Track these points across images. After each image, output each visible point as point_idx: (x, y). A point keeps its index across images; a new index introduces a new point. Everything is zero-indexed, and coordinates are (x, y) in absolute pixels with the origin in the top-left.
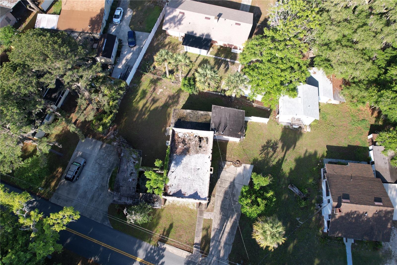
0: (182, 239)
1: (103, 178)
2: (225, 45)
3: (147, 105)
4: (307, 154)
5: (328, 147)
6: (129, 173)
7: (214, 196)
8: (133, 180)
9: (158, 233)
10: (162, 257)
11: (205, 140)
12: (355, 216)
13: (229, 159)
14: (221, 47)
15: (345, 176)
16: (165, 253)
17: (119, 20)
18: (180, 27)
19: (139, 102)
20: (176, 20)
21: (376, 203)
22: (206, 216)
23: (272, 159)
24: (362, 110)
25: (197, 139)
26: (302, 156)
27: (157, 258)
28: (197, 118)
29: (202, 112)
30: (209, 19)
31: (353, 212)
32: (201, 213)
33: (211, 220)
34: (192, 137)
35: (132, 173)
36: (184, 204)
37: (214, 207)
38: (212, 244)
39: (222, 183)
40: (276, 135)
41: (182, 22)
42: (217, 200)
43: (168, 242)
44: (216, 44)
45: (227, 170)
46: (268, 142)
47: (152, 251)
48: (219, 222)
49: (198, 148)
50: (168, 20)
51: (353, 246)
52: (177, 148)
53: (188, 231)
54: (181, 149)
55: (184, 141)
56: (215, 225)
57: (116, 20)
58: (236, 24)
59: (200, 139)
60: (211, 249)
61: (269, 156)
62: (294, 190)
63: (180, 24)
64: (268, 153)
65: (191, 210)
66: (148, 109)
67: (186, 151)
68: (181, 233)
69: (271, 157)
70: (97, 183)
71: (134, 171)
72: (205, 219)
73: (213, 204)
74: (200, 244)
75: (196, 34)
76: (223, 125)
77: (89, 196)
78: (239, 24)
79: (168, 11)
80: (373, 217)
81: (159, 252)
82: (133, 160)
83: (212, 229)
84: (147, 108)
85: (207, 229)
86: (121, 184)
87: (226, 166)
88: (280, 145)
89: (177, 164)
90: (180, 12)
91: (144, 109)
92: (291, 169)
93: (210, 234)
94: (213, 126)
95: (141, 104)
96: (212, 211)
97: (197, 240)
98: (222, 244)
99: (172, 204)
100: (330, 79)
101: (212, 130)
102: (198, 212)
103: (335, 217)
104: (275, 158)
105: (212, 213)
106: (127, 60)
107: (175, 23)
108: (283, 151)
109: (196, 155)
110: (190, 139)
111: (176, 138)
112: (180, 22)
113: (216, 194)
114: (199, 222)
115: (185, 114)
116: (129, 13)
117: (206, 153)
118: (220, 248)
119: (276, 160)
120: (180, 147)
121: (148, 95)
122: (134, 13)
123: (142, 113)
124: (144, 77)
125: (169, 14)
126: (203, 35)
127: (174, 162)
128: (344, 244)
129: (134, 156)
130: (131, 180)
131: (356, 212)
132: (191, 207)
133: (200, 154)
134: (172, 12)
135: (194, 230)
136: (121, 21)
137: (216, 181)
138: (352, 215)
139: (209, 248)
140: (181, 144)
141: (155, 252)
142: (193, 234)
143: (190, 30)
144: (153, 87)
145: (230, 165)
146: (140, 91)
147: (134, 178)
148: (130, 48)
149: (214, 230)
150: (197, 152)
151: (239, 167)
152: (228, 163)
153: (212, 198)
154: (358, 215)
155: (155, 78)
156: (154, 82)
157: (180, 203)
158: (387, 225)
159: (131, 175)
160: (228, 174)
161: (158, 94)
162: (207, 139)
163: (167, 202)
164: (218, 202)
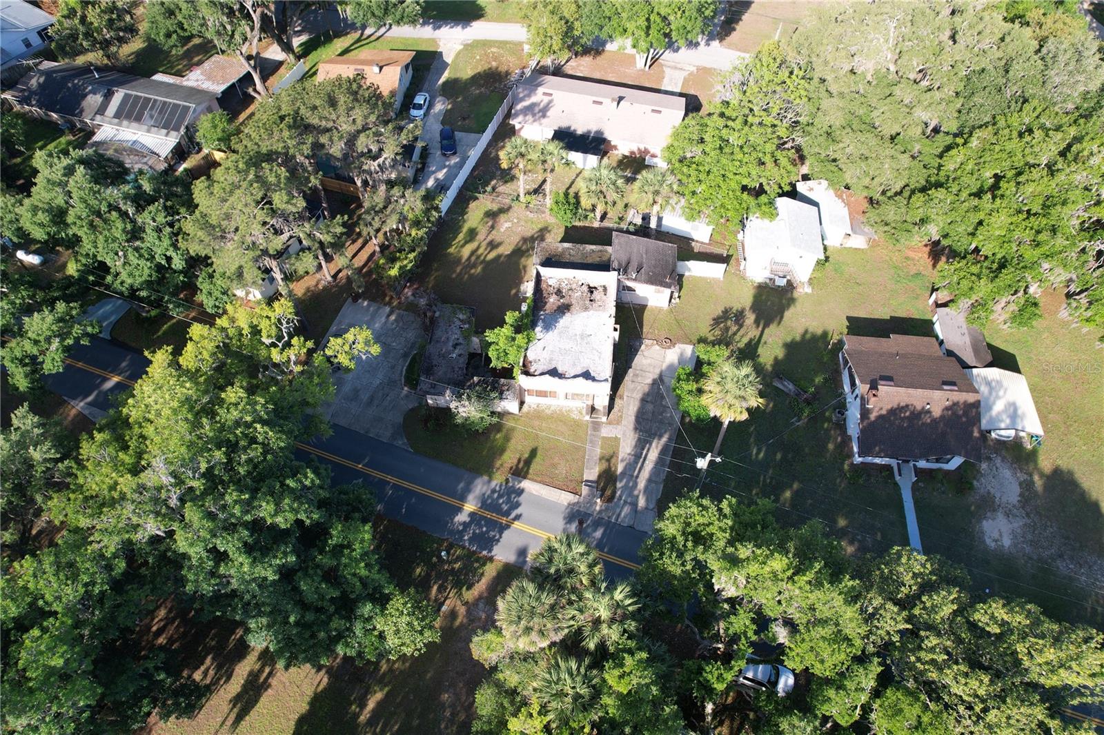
0: (557, 472)
1: (393, 367)
2: (632, 153)
3: (481, 251)
4: (808, 336)
5: (849, 318)
6: (451, 343)
7: (621, 398)
8: (460, 355)
9: (509, 459)
10: (518, 505)
11: (601, 289)
12: (908, 414)
13: (650, 337)
14: (625, 157)
15: (884, 353)
16: (522, 499)
17: (422, 112)
18: (544, 121)
19: (463, 246)
20: (537, 110)
21: (945, 387)
22: (606, 432)
23: (737, 338)
25: (585, 288)
26: (798, 338)
27: (505, 507)
28: (585, 255)
29: (593, 247)
30: (601, 103)
31: (903, 407)
32: (596, 426)
33: (616, 439)
34: (574, 286)
35: (457, 344)
36: (561, 411)
37: (621, 417)
38: (619, 485)
39: (636, 375)
40: (744, 299)
41: (548, 114)
42: (629, 405)
43: (529, 476)
44: (615, 152)
45: (645, 353)
46: (726, 312)
47: (496, 495)
48: (634, 443)
49: (588, 302)
50: (521, 110)
51: (915, 488)
52: (546, 303)
53: (569, 458)
54: (554, 303)
55: (559, 292)
56: (626, 448)
57: (414, 112)
58: (653, 111)
59: (591, 290)
60: (619, 493)
61: (730, 333)
62: (784, 385)
63: (544, 116)
64: (727, 329)
65: (575, 421)
66: (482, 258)
67: (564, 309)
68: (556, 460)
69: (735, 334)
70: (380, 375)
71: (461, 341)
72: (603, 438)
73: (619, 410)
74: (597, 482)
75: (575, 131)
76: (634, 265)
77: (365, 397)
78: (659, 112)
79: (521, 95)
80: (942, 417)
81: (509, 498)
82: (458, 323)
83: (620, 458)
84: (478, 257)
85: (609, 459)
86: (435, 362)
87: (643, 347)
88: (750, 318)
89: (548, 327)
90: (545, 94)
91: (473, 258)
92: (776, 358)
93: (616, 468)
94: (615, 265)
95: (466, 251)
96: (618, 422)
97: (592, 474)
98: (642, 484)
99: (533, 410)
100: (843, 201)
101: (614, 270)
102: (590, 425)
103: (869, 418)
104: (742, 337)
105: (619, 427)
106: (437, 180)
107: (534, 115)
108: (758, 326)
109: (585, 314)
110: (571, 289)
111: (543, 286)
112: (544, 112)
113: (626, 394)
114: (591, 442)
115: (560, 250)
116: (440, 106)
117: (604, 310)
118: (636, 493)
119: (745, 340)
120: (553, 300)
121: (480, 237)
122: (449, 107)
123: (470, 265)
124: (473, 205)
125: (522, 100)
126: (589, 132)
127: (540, 324)
128: (896, 484)
129: (461, 316)
130: (454, 355)
131: (907, 406)
132: (575, 416)
133: (592, 312)
134: (529, 96)
135: (584, 458)
136: (425, 115)
137: (625, 372)
138: (901, 412)
139: (614, 493)
140: (554, 296)
141: (500, 496)
142: (580, 463)
143: (564, 124)
144: (490, 224)
145: (652, 345)
146: (465, 229)
147: (461, 352)
148: (444, 158)
149: (622, 461)
150: (586, 309)
151: (669, 348)
152: (646, 342)
153: (618, 401)
154: (912, 413)
155: (495, 207)
156: (492, 215)
157: (552, 408)
158: (972, 432)
159: (455, 346)
160: (648, 361)
161: (502, 230)
162: (605, 289)
163: (525, 408)
164: (631, 408)
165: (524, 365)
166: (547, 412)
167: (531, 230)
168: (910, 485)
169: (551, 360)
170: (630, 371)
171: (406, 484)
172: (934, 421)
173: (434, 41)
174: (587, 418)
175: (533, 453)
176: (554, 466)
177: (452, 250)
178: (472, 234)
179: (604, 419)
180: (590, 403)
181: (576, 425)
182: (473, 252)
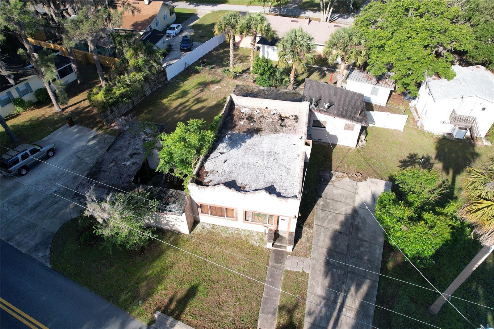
6: (129, 153)
7: (310, 226)
11: (292, 119)
13: (340, 170)
22: (290, 265)
25: (277, 117)
30: (297, 22)
32: (280, 256)
33: (303, 274)
34: (266, 114)
35: (135, 154)
36: (238, 234)
37: (310, 247)
39: (326, 204)
42: (319, 234)
46: (411, 157)
49: (278, 127)
52: (235, 125)
54: (243, 125)
55: (250, 118)
59: (283, 118)
65: (254, 248)
67: (253, 131)
70: (59, 184)
72: (287, 271)
73: (307, 240)
82: (143, 136)
87: (333, 178)
89: (235, 143)
94: (307, 98)
96: (307, 254)
99: (209, 232)
101: (306, 101)
102: (272, 255)
105: (307, 260)
110: (262, 117)
111: (236, 112)
113: (315, 222)
114: (272, 276)
117: (295, 132)
120: (242, 123)
127: (226, 140)
130: (128, 163)
132: (255, 242)
133: (281, 134)
137: (315, 200)
145: (343, 177)
147: (137, 160)
150: (276, 131)
151: (360, 180)
152: (337, 174)
153: (305, 229)
155: (209, 78)
157: (229, 231)
159: (132, 156)
160: (340, 191)
161: (213, 90)
162: (296, 118)
163: (198, 228)
164: (322, 238)
165: (198, 174)
166: (224, 235)
169: (231, 172)
170: (320, 202)
173: (195, 10)
174: (269, 245)
176: (220, 305)
179: (289, 248)
180: (273, 228)
181: (256, 252)
182: (181, 104)
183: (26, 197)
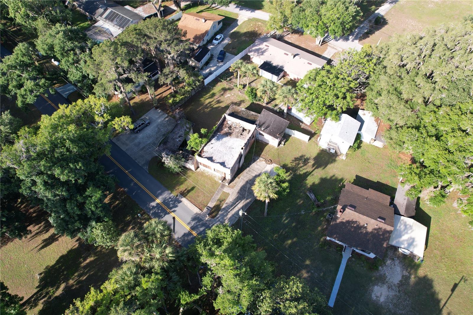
0: (198, 199)
1: (157, 138)
2: (295, 79)
3: (213, 103)
5: (357, 176)
6: (178, 135)
7: (239, 178)
8: (180, 141)
9: (182, 188)
10: (177, 206)
11: (247, 131)
12: (355, 225)
13: (263, 157)
14: (291, 80)
15: (361, 196)
16: (179, 205)
17: (217, 42)
18: (262, 57)
19: (207, 99)
20: (260, 51)
21: (379, 219)
22: (226, 190)
23: (301, 169)
24: (402, 159)
25: (241, 129)
27: (171, 206)
28: (248, 115)
29: (254, 113)
30: (288, 55)
31: (354, 222)
32: (223, 186)
33: (228, 194)
34: (237, 127)
35: (181, 136)
36: (212, 175)
37: (235, 186)
38: (220, 213)
39: (249, 171)
40: (313, 153)
41: (264, 54)
42: (240, 182)
43: (187, 197)
44: (288, 77)
45: (258, 163)
46: (302, 156)
47: (170, 200)
48: (235, 198)
49: (239, 135)
50: (254, 50)
51: (349, 260)
52: (222, 130)
53: (206, 195)
55: (230, 127)
56: (230, 199)
57: (214, 41)
58: (308, 63)
59: (244, 130)
60: (218, 216)
61: (299, 166)
62: (310, 195)
64: (299, 164)
65: (215, 181)
66: (212, 106)
67: (228, 134)
68: (200, 194)
69: (301, 167)
70: (151, 140)
71: (183, 135)
72: (224, 192)
73: (235, 183)
74: (212, 209)
75: (272, 64)
76: (266, 125)
77: (141, 146)
78: (311, 64)
79: (256, 44)
80: (372, 232)
81: (175, 203)
82: (185, 128)
83: (226, 202)
85: (221, 201)
86: (169, 141)
87: (258, 160)
88: (312, 162)
89: (218, 139)
90: (266, 45)
91: (209, 105)
92: (314, 183)
93: (222, 206)
94: (257, 123)
95: (207, 101)
96: (233, 187)
97: (212, 205)
98: (229, 215)
99: (202, 172)
100: (377, 124)
101: (256, 125)
102: (221, 185)
103: (336, 221)
104: (304, 169)
105: (232, 190)
106: (210, 70)
107: (258, 53)
108: (313, 167)
109: (236, 139)
110: (236, 128)
111: (225, 123)
112: (263, 53)
113: (241, 177)
114: (218, 192)
115: (239, 110)
116: (226, 41)
117: (244, 140)
118: (225, 218)
119: (304, 171)
120: (226, 130)
121: (216, 97)
122: (230, 42)
123: (206, 107)
124: (219, 84)
125: (256, 46)
126: (278, 66)
127: (216, 138)
129: (188, 126)
130: (177, 140)
131: (356, 222)
132: (216, 179)
133: (239, 139)
134: (259, 45)
135: (212, 197)
136: (218, 43)
137: (246, 168)
138: (352, 223)
139: (216, 215)
140: (228, 128)
141: (172, 201)
142: (209, 199)
143: (269, 60)
144: (222, 93)
145: (263, 161)
146: (211, 93)
147: (181, 140)
148: (217, 62)
150: (237, 137)
151: (269, 164)
152: (261, 159)
153: (236, 179)
154: (358, 226)
155: (227, 87)
156: (225, 90)
157: (208, 173)
158: (383, 244)
159: (179, 137)
160: (258, 167)
161: (226, 97)
162: (249, 131)
163: (199, 169)
164: (241, 183)
165: (201, 152)
166: (206, 174)
167: (237, 100)
168: (348, 258)
169: (212, 153)
170: (248, 168)
171: (139, 184)
172: (367, 233)
173: (237, 15)
174: (221, 182)
175: (193, 188)
176: (198, 196)
177: (202, 99)
178: (213, 95)
179: (227, 184)
180: (224, 176)
181: (216, 183)
182: (210, 103)
183: (139, 143)
